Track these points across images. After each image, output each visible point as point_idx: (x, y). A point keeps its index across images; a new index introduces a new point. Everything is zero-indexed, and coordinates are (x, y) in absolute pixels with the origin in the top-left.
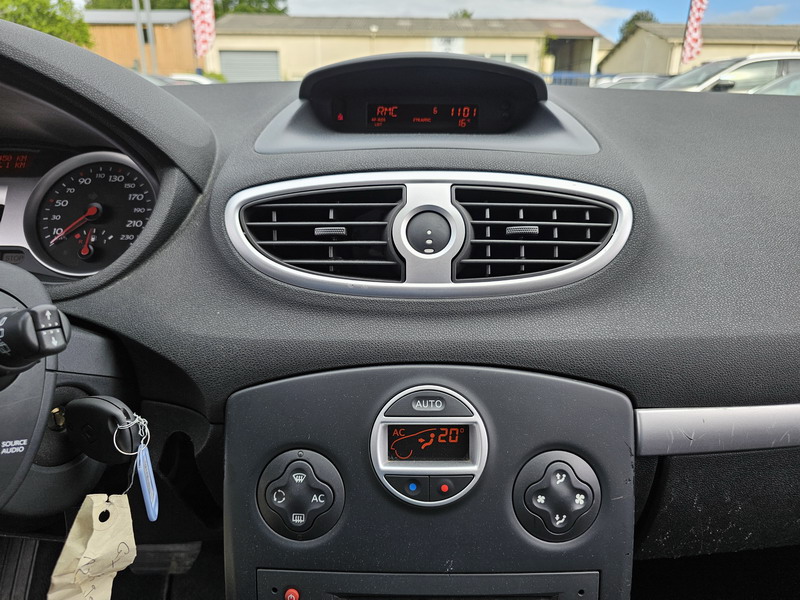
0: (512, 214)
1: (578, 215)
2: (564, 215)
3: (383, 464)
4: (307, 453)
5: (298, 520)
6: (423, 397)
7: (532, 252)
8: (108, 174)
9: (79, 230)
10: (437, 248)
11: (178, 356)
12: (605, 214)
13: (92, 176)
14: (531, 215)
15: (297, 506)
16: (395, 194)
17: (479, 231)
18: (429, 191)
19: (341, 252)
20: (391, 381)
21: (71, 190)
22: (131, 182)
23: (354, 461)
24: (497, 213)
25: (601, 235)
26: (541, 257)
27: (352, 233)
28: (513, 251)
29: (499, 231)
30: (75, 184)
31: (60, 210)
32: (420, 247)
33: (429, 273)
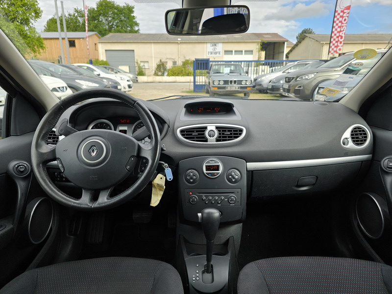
0: (225, 131)
1: (237, 131)
2: (234, 131)
3: (205, 171)
4: (193, 170)
6: (211, 161)
7: (229, 137)
10: (213, 136)
11: (171, 156)
12: (241, 131)
14: (229, 131)
15: (192, 178)
16: (206, 128)
17: (220, 134)
18: (211, 127)
19: (197, 138)
20: (206, 158)
23: (200, 171)
24: (223, 131)
25: (240, 134)
26: (230, 138)
27: (199, 134)
28: (226, 137)
29: (223, 134)
32: (210, 136)
33: (212, 141)
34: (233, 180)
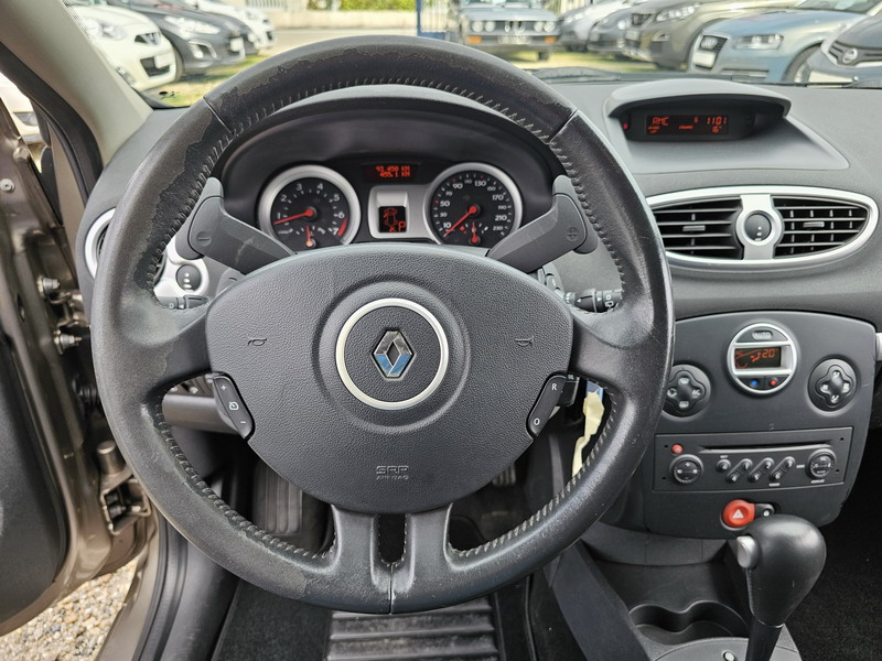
0: (805, 214)
1: (844, 213)
2: (838, 213)
3: (736, 372)
4: (688, 367)
5: (683, 405)
6: (759, 331)
7: (819, 238)
8: (474, 180)
9: (462, 224)
10: (764, 237)
12: (862, 212)
13: (462, 181)
14: (818, 214)
15: (684, 397)
16: (736, 203)
17: (787, 226)
18: (756, 200)
19: (699, 242)
21: (449, 193)
22: (492, 185)
23: (715, 370)
24: (798, 214)
25: (859, 225)
26: (824, 241)
27: (709, 229)
28: (806, 238)
29: (799, 226)
30: (451, 188)
31: (444, 209)
32: (753, 236)
33: (759, 254)
34: (834, 399)
